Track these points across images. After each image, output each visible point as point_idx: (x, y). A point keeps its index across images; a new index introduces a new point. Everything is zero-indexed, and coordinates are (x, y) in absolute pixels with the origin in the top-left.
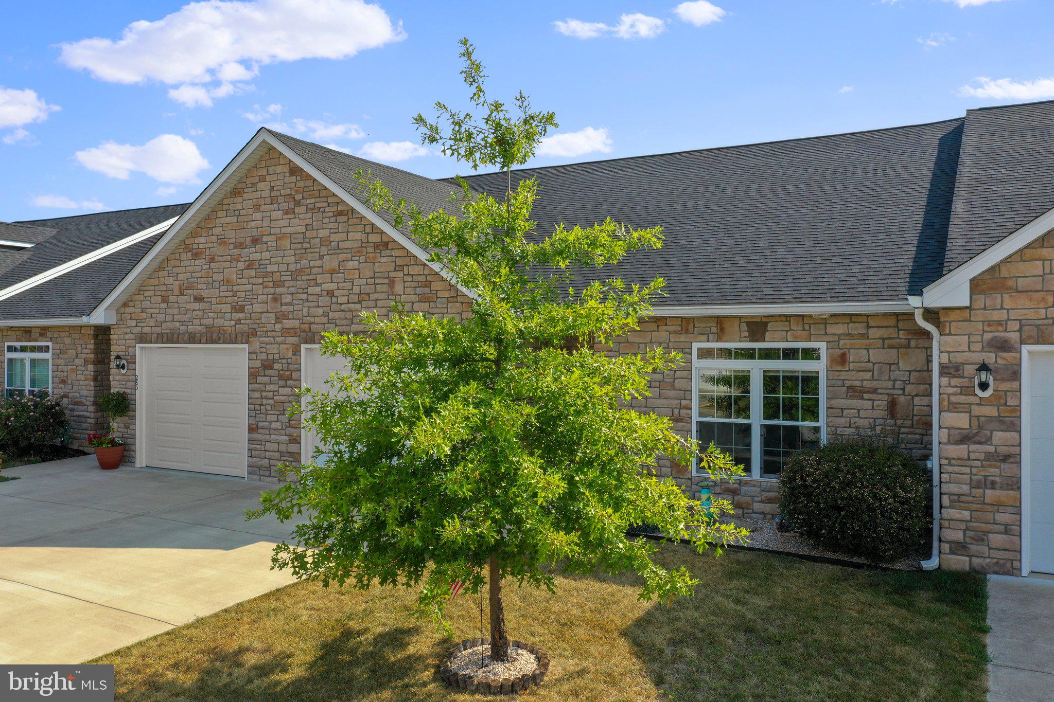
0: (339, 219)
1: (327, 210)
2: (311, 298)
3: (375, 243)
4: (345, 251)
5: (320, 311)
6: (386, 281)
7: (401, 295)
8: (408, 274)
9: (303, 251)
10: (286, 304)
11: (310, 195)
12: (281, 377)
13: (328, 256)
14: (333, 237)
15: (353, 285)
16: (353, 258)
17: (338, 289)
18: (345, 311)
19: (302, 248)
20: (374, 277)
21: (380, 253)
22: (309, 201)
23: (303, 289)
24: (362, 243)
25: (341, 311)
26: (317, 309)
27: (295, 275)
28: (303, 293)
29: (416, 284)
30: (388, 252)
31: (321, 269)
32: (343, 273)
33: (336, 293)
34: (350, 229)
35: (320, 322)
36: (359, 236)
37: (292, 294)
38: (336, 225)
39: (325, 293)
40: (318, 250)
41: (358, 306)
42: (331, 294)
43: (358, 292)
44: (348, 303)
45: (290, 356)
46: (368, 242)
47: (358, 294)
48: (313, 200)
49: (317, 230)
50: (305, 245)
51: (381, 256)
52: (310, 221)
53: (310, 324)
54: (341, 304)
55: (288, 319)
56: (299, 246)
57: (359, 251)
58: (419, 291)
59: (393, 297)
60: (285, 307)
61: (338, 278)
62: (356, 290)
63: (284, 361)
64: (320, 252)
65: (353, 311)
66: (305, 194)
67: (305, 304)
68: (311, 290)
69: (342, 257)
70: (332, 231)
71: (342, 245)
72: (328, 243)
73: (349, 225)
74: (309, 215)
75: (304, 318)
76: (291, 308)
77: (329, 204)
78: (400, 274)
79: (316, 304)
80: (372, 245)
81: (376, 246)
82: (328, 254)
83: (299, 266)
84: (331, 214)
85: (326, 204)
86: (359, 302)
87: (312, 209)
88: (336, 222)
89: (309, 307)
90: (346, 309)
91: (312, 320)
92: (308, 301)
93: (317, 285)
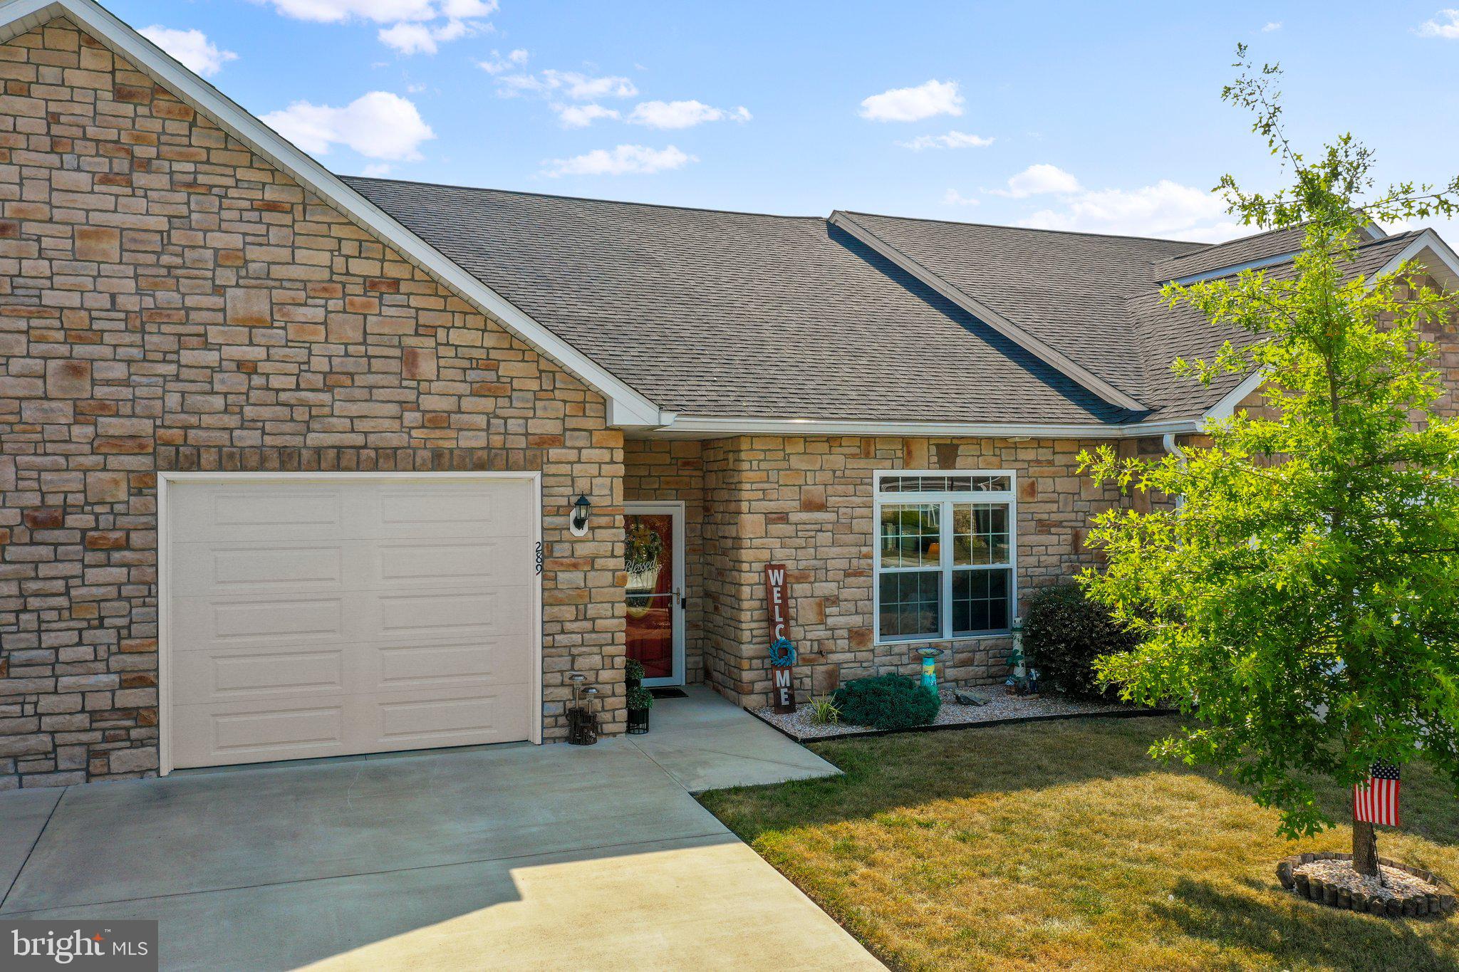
0: (268, 217)
1: (232, 193)
2: (185, 373)
3: (365, 277)
4: (285, 284)
5: (218, 402)
6: (397, 353)
7: (430, 381)
8: (448, 344)
9: (163, 271)
10: (108, 383)
11: (180, 154)
12: (89, 544)
13: (240, 292)
14: (252, 253)
15: (310, 354)
16: (310, 301)
17: (268, 359)
18: (291, 406)
19: (158, 265)
20: (364, 343)
21: (381, 298)
22: (176, 166)
23: (165, 353)
24: (332, 273)
25: (278, 404)
26: (209, 398)
27: (138, 323)
28: (164, 361)
29: (466, 364)
30: (400, 299)
31: (221, 315)
32: (284, 328)
33: (264, 367)
34: (300, 241)
35: (220, 424)
36: (324, 258)
37: (129, 362)
38: (261, 229)
39: (233, 366)
40: (209, 274)
41: (325, 397)
42: (247, 368)
43: (327, 369)
44: (298, 388)
45: (123, 496)
46: (348, 273)
47: (325, 374)
48: (190, 167)
49: (205, 232)
50: (165, 259)
51: (381, 304)
52: (184, 210)
53: (186, 428)
54: (278, 391)
55: (117, 415)
56: (151, 259)
57: (325, 289)
58: (471, 375)
59: (414, 384)
60: (106, 389)
61: (271, 336)
62: (320, 364)
63: (98, 509)
64: (213, 279)
65: (310, 407)
66: (164, 149)
67: (171, 386)
68: (187, 357)
69: (278, 295)
70: (249, 239)
71: (277, 271)
72: (240, 263)
73: (295, 234)
74: (181, 196)
75: (167, 416)
76: (126, 393)
77: (237, 181)
78: (430, 342)
79: (207, 387)
80: (361, 280)
81: (371, 284)
82: (237, 286)
83: (148, 302)
84: (247, 204)
85: (231, 182)
86: (328, 388)
87: (189, 185)
88: (260, 222)
89: (183, 393)
90: (293, 402)
91: (193, 420)
92: (177, 378)
93: (207, 346)
